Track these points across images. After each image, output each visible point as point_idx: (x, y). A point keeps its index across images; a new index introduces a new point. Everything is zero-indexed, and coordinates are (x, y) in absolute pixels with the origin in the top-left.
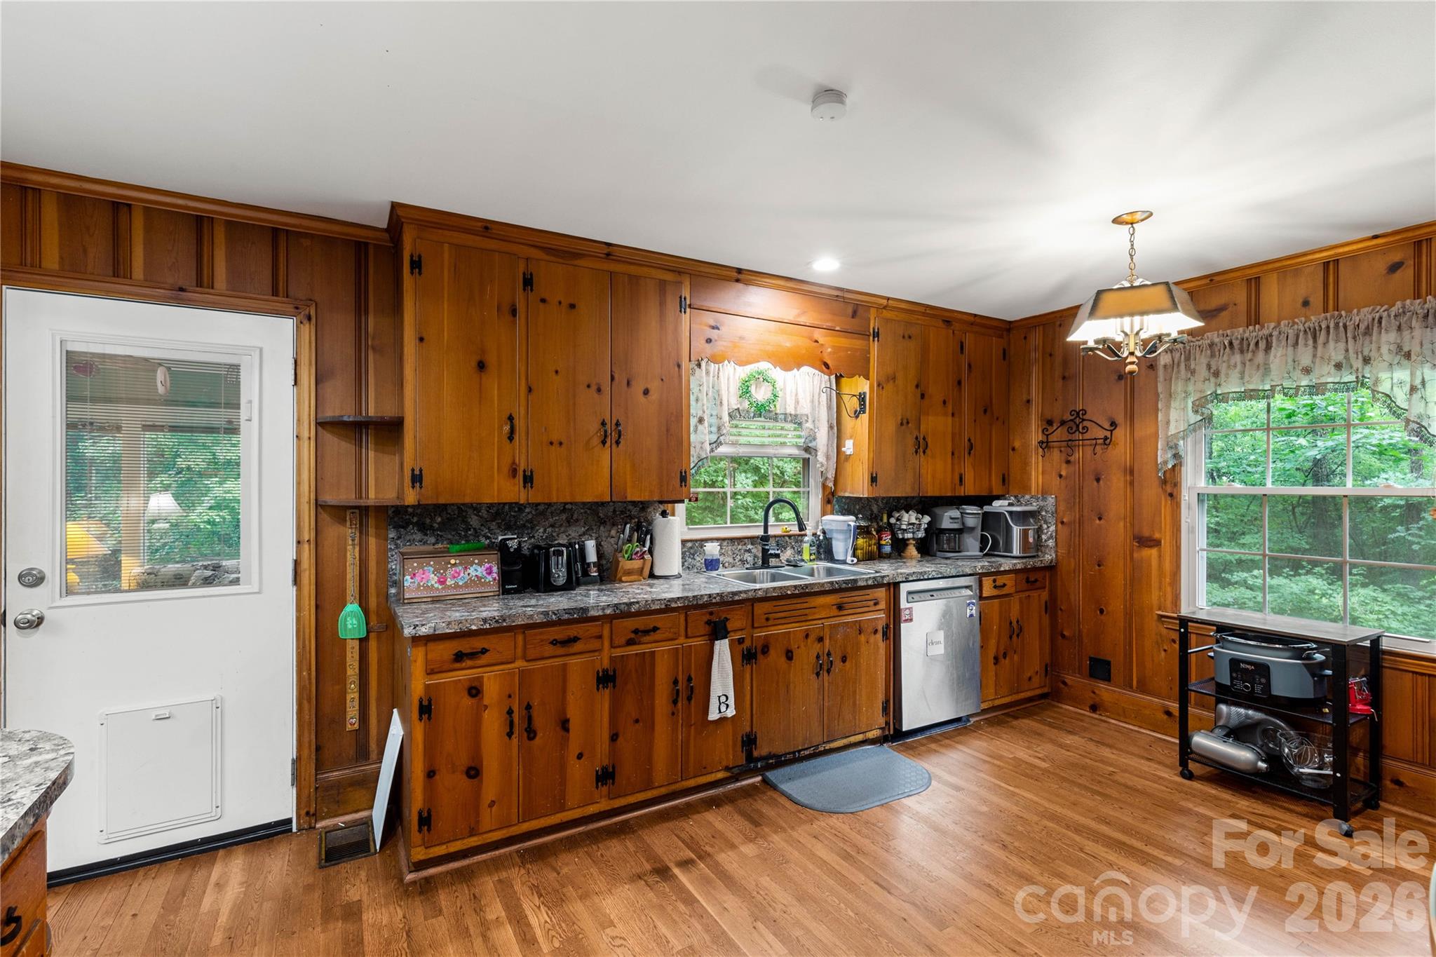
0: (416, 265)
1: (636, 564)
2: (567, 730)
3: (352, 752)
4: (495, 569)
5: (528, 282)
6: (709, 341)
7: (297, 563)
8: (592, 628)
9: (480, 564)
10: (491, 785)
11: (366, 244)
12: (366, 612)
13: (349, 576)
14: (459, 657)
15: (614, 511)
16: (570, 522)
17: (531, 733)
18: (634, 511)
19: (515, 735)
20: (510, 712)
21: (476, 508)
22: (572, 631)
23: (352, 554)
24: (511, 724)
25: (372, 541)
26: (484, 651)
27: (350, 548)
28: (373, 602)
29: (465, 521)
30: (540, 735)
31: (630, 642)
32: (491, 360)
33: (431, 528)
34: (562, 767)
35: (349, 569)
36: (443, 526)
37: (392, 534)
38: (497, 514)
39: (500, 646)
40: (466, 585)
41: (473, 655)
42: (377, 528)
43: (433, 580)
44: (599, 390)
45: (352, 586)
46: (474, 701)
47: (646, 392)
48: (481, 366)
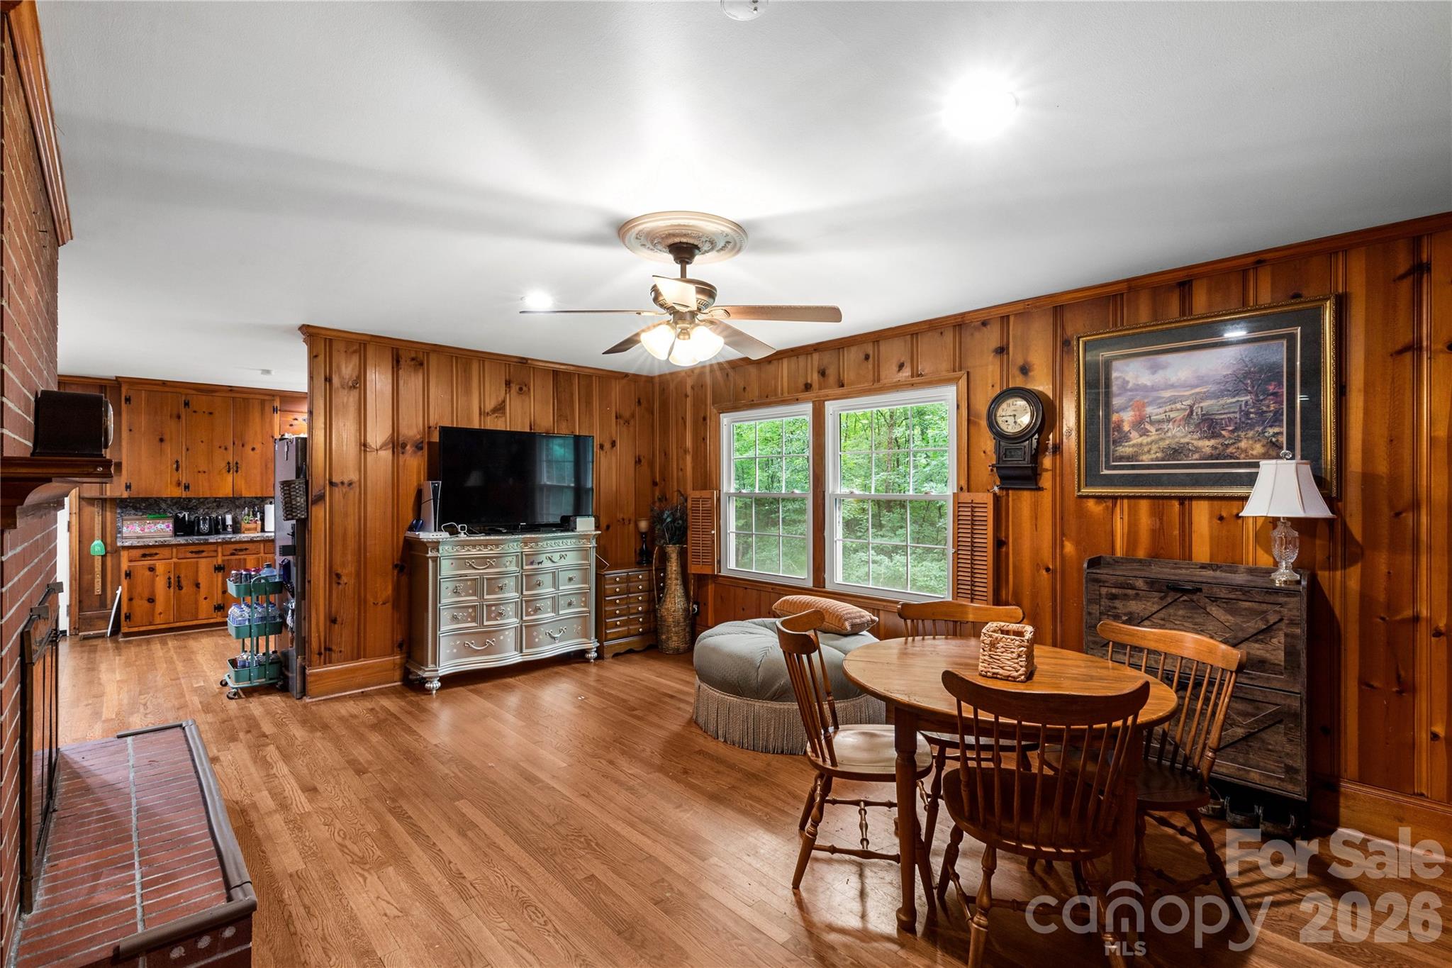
0: (128, 400)
1: (252, 526)
2: (199, 588)
3: (98, 604)
4: (171, 526)
5: (187, 404)
6: (291, 425)
7: (69, 523)
8: (213, 547)
9: (163, 523)
10: (160, 606)
11: (105, 386)
12: (105, 544)
13: (96, 529)
14: (144, 555)
15: (245, 502)
16: (218, 507)
17: (180, 588)
18: (257, 502)
19: (172, 588)
20: (169, 578)
21: (165, 500)
22: (201, 548)
23: (98, 519)
24: (170, 583)
25: (108, 514)
26: (156, 554)
27: (96, 516)
28: (109, 540)
29: (158, 505)
30: (184, 589)
31: (232, 554)
32: (167, 437)
33: (140, 508)
34: (196, 602)
35: (96, 525)
36: (146, 508)
37: (119, 511)
38: (176, 503)
39: (166, 552)
40: (155, 532)
41: (151, 555)
42: (111, 508)
43: (138, 529)
44: (226, 449)
45: (98, 532)
46: (152, 573)
47: (253, 449)
48: (161, 440)
